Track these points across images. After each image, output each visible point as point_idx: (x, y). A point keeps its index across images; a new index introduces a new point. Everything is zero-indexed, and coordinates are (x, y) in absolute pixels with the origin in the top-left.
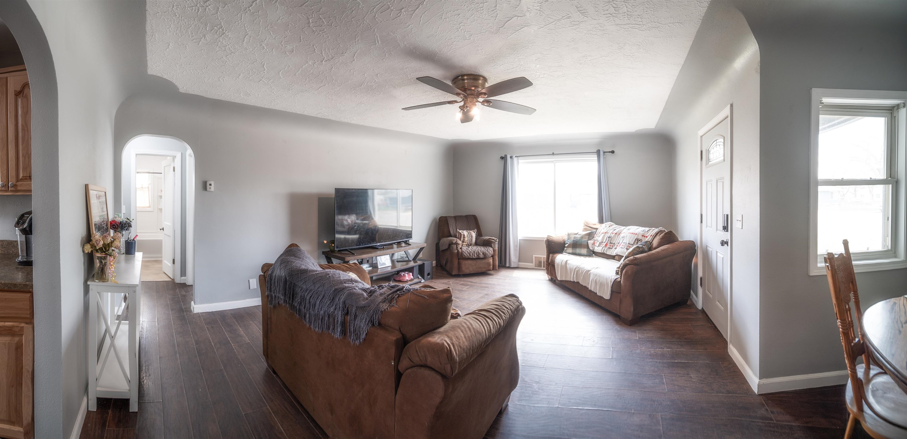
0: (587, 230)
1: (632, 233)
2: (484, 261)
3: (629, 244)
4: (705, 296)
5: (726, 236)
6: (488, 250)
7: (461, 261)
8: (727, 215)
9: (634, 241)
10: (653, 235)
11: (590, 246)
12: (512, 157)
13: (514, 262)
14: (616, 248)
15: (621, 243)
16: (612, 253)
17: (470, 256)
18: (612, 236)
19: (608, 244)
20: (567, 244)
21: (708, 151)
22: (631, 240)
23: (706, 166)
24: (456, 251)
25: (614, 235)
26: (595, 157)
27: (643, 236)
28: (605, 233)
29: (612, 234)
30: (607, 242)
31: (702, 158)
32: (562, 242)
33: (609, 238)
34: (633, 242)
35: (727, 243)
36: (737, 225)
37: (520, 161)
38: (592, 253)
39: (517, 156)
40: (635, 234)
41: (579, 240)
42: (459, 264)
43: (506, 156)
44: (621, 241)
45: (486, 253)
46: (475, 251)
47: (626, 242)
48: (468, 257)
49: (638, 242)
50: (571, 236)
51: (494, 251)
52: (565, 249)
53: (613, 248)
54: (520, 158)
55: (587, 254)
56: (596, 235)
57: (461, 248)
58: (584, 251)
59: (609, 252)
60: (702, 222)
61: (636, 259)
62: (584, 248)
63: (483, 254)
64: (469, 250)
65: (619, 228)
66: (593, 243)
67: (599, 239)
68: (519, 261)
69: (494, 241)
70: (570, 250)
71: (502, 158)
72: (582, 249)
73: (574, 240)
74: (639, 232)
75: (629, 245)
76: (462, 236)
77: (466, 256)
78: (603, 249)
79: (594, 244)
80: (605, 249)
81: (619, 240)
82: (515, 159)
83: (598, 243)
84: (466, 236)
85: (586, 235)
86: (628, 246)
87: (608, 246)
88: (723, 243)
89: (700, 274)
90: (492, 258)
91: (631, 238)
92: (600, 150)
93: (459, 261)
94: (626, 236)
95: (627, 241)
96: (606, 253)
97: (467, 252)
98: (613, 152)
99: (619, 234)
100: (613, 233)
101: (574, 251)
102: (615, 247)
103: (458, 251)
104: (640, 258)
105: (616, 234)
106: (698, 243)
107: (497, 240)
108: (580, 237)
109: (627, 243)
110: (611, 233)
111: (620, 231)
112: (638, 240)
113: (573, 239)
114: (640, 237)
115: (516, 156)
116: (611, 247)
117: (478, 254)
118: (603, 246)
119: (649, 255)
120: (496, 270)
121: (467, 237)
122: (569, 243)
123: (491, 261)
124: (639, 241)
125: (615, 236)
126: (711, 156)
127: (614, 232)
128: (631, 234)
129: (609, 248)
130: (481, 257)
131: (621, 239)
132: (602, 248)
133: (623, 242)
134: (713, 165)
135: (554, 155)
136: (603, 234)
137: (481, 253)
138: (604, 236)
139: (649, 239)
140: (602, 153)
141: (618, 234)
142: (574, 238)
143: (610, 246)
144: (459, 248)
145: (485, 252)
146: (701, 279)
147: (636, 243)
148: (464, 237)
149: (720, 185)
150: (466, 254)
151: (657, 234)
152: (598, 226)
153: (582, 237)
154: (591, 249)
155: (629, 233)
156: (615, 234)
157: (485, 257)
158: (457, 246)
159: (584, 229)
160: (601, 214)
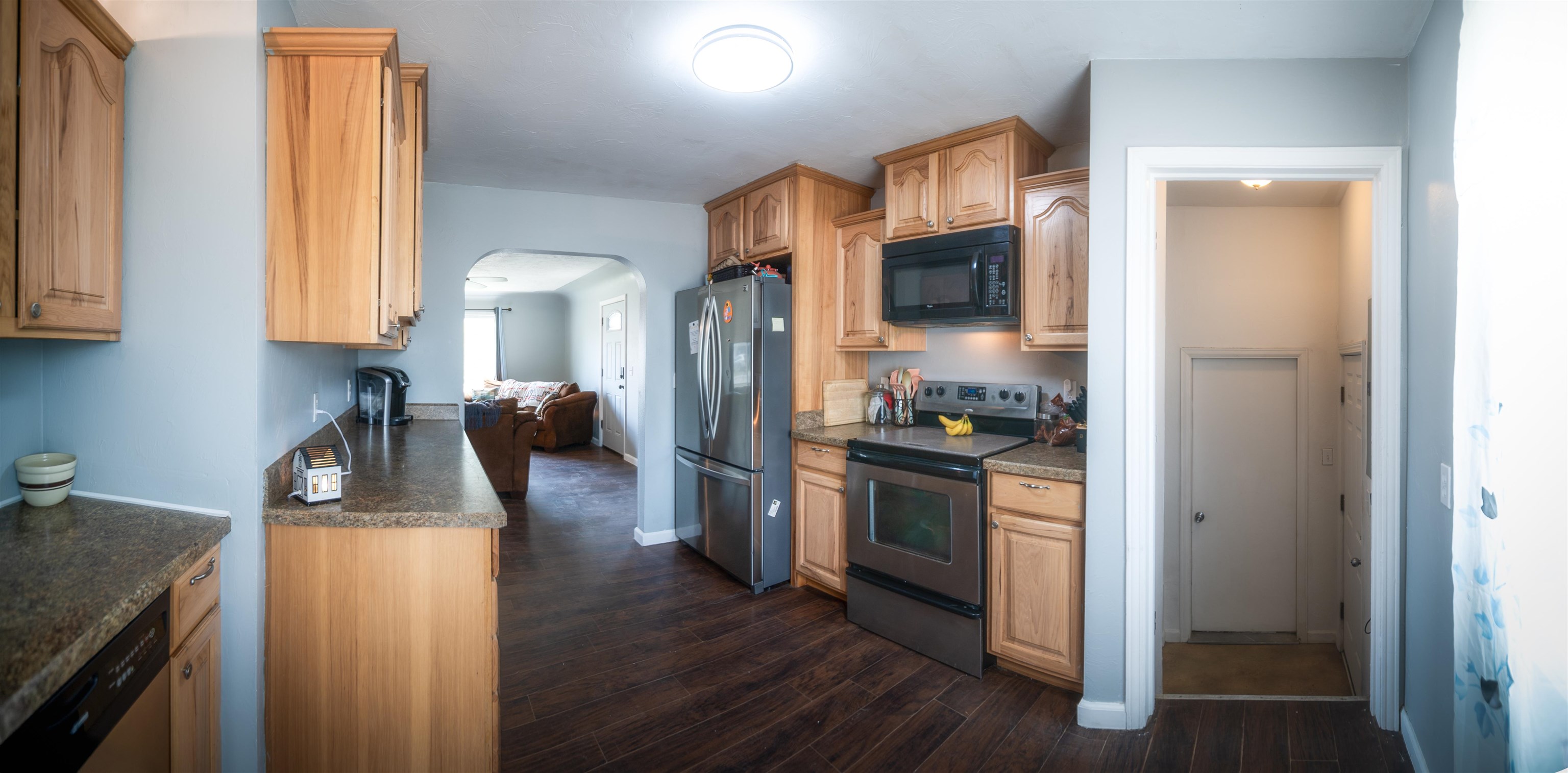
0: (490, 387)
1: (539, 388)
3: (538, 396)
4: (605, 434)
5: (622, 382)
8: (623, 368)
10: (558, 388)
14: (525, 401)
15: (530, 396)
18: (519, 391)
21: (608, 320)
22: (539, 393)
23: (606, 330)
26: (493, 315)
27: (550, 389)
28: (511, 388)
31: (603, 323)
33: (516, 392)
35: (623, 387)
36: (629, 373)
40: (542, 388)
41: (487, 396)
49: (546, 394)
50: (478, 393)
56: (501, 391)
60: (602, 375)
61: (556, 402)
65: (524, 384)
67: (505, 395)
73: (481, 397)
74: (546, 386)
85: (493, 391)
88: (621, 387)
89: (601, 418)
91: (538, 391)
92: (498, 308)
98: (510, 310)
99: (526, 389)
104: (558, 401)
106: (599, 393)
110: (518, 388)
112: (546, 392)
113: (480, 395)
114: (548, 390)
119: (563, 400)
126: (611, 324)
127: (521, 387)
133: (532, 395)
134: (612, 331)
136: (509, 390)
138: (511, 391)
139: (556, 390)
140: (500, 310)
146: (602, 421)
147: (544, 395)
149: (618, 346)
151: (562, 387)
152: (499, 383)
153: (489, 393)
156: (522, 389)
159: (487, 387)
160: (499, 373)
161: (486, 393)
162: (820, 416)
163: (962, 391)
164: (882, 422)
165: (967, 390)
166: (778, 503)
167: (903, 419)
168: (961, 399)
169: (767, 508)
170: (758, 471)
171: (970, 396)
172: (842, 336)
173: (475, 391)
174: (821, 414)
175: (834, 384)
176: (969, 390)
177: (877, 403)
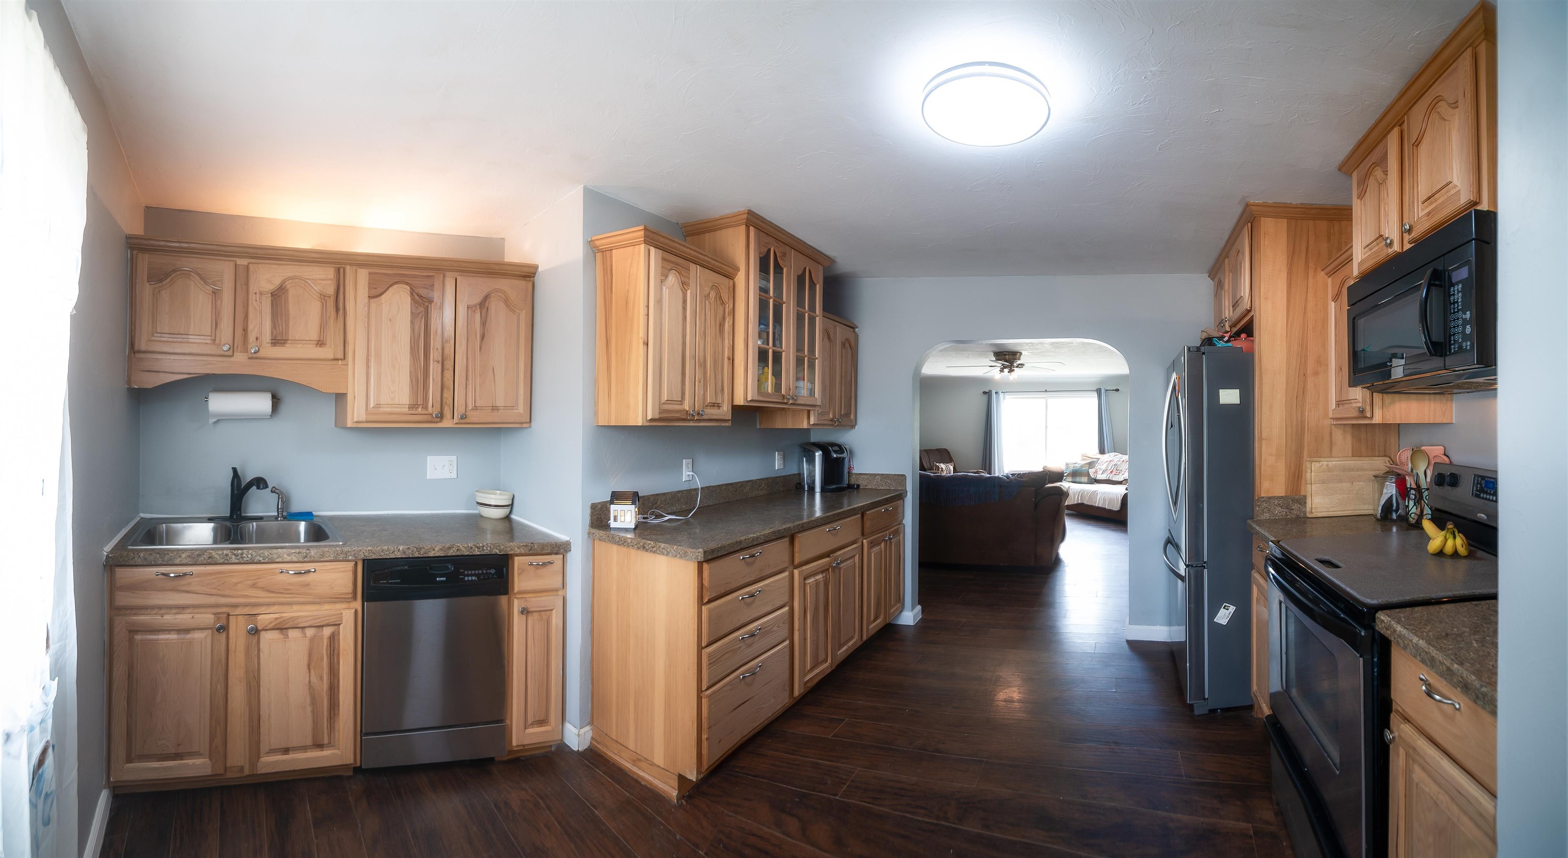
0: (1087, 460)
11: (1091, 474)
12: (996, 392)
16: (1119, 479)
18: (1119, 464)
19: (1114, 471)
20: (1066, 473)
26: (1095, 395)
28: (1109, 461)
30: (1111, 471)
33: (1112, 466)
37: (1007, 397)
38: (1094, 481)
39: (1003, 392)
41: (1079, 469)
43: (990, 391)
50: (1070, 465)
52: (1064, 478)
53: (1120, 474)
54: (1006, 394)
55: (1088, 482)
56: (1097, 464)
58: (1085, 479)
59: (1116, 478)
62: (1085, 476)
66: (1094, 472)
67: (1102, 468)
70: (1070, 479)
71: (985, 393)
72: (1083, 477)
73: (1073, 470)
76: (942, 468)
78: (1109, 475)
79: (1096, 472)
80: (1111, 476)
82: (1001, 395)
83: (1102, 471)
85: (1086, 464)
87: (1114, 473)
92: (1100, 389)
96: (1112, 479)
98: (1117, 390)
100: (1119, 461)
101: (1074, 480)
102: (1123, 473)
105: (1123, 461)
110: (1117, 461)
115: (1000, 392)
116: (1118, 473)
118: (1108, 473)
122: (1068, 472)
125: (1123, 463)
132: (1104, 476)
135: (1046, 392)
136: (1106, 464)
140: (1104, 391)
141: (1125, 461)
142: (1073, 468)
152: (1099, 456)
153: (1082, 466)
154: (1093, 477)
159: (1083, 460)
160: (1102, 447)
161: (1079, 465)
162: (1300, 504)
163: (1478, 483)
164: (1394, 516)
165: (1483, 482)
166: (1232, 609)
167: (1416, 517)
168: (1477, 496)
169: (1214, 613)
170: (1196, 567)
171: (1487, 493)
172: (1334, 407)
173: (1067, 464)
174: (1302, 501)
175: (1325, 463)
176: (1487, 482)
177: (1391, 489)
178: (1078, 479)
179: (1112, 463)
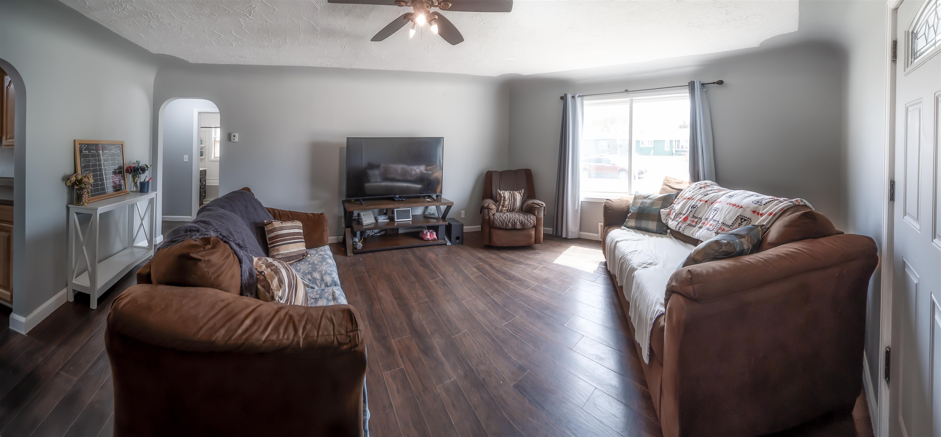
1: (734, 205)
2: (522, 233)
3: (723, 223)
6: (529, 218)
7: (493, 230)
9: (733, 220)
10: (774, 213)
11: (663, 217)
12: (574, 96)
13: (572, 232)
14: (701, 228)
15: (710, 220)
16: (693, 234)
17: (502, 226)
18: (699, 206)
19: (689, 218)
20: (630, 212)
22: (727, 218)
23: (905, 70)
24: (487, 218)
25: (702, 204)
27: (754, 212)
28: (688, 198)
29: (699, 201)
30: (689, 215)
31: (894, 56)
32: (625, 209)
33: (692, 207)
34: (732, 222)
37: (585, 102)
38: (663, 229)
39: (580, 95)
40: (738, 206)
42: (490, 233)
43: (566, 95)
44: (711, 217)
45: (524, 223)
46: (510, 220)
47: (718, 220)
48: (500, 226)
49: (742, 222)
51: (538, 219)
52: (626, 220)
54: (585, 98)
55: (656, 230)
56: (676, 200)
57: (494, 215)
58: (652, 225)
59: (689, 233)
60: (892, 199)
62: (653, 220)
63: (521, 223)
64: (502, 218)
65: (715, 192)
66: (667, 213)
67: (676, 209)
68: (580, 230)
69: (538, 206)
70: (632, 223)
71: (562, 98)
72: (650, 221)
73: (640, 207)
74: (748, 205)
75: (723, 227)
76: (502, 199)
77: (498, 226)
78: (679, 225)
79: (669, 214)
80: (682, 227)
81: (709, 213)
82: (578, 100)
83: (675, 214)
84: (506, 199)
85: (661, 199)
86: (720, 228)
87: (688, 222)
90: (534, 229)
91: (729, 213)
92: (694, 82)
93: (490, 230)
94: (722, 209)
95: (720, 217)
96: (683, 233)
97: (500, 220)
98: (720, 83)
99: (712, 203)
100: (701, 201)
101: (638, 225)
102: (700, 225)
103: (490, 217)
105: (706, 202)
107: (542, 205)
108: (649, 203)
109: (720, 222)
110: (697, 201)
111: (715, 197)
112: (742, 219)
113: (639, 205)
114: (748, 214)
115: (578, 96)
116: (694, 224)
117: (514, 224)
118: (680, 220)
120: (541, 243)
121: (508, 200)
122: (632, 211)
123: (533, 233)
124: (745, 220)
125: (704, 205)
127: (703, 199)
128: (731, 205)
129: (690, 225)
130: (518, 227)
131: (712, 213)
132: (677, 223)
133: (714, 218)
135: (627, 93)
136: (686, 201)
137: (518, 223)
140: (697, 86)
141: (710, 203)
142: (641, 204)
143: (693, 221)
144: (491, 214)
145: (524, 221)
147: (737, 225)
148: (504, 200)
150: (498, 223)
151: (784, 212)
154: (664, 222)
155: (728, 204)
156: (704, 202)
157: (524, 227)
158: (488, 211)
178: (644, 224)
179: (692, 203)
